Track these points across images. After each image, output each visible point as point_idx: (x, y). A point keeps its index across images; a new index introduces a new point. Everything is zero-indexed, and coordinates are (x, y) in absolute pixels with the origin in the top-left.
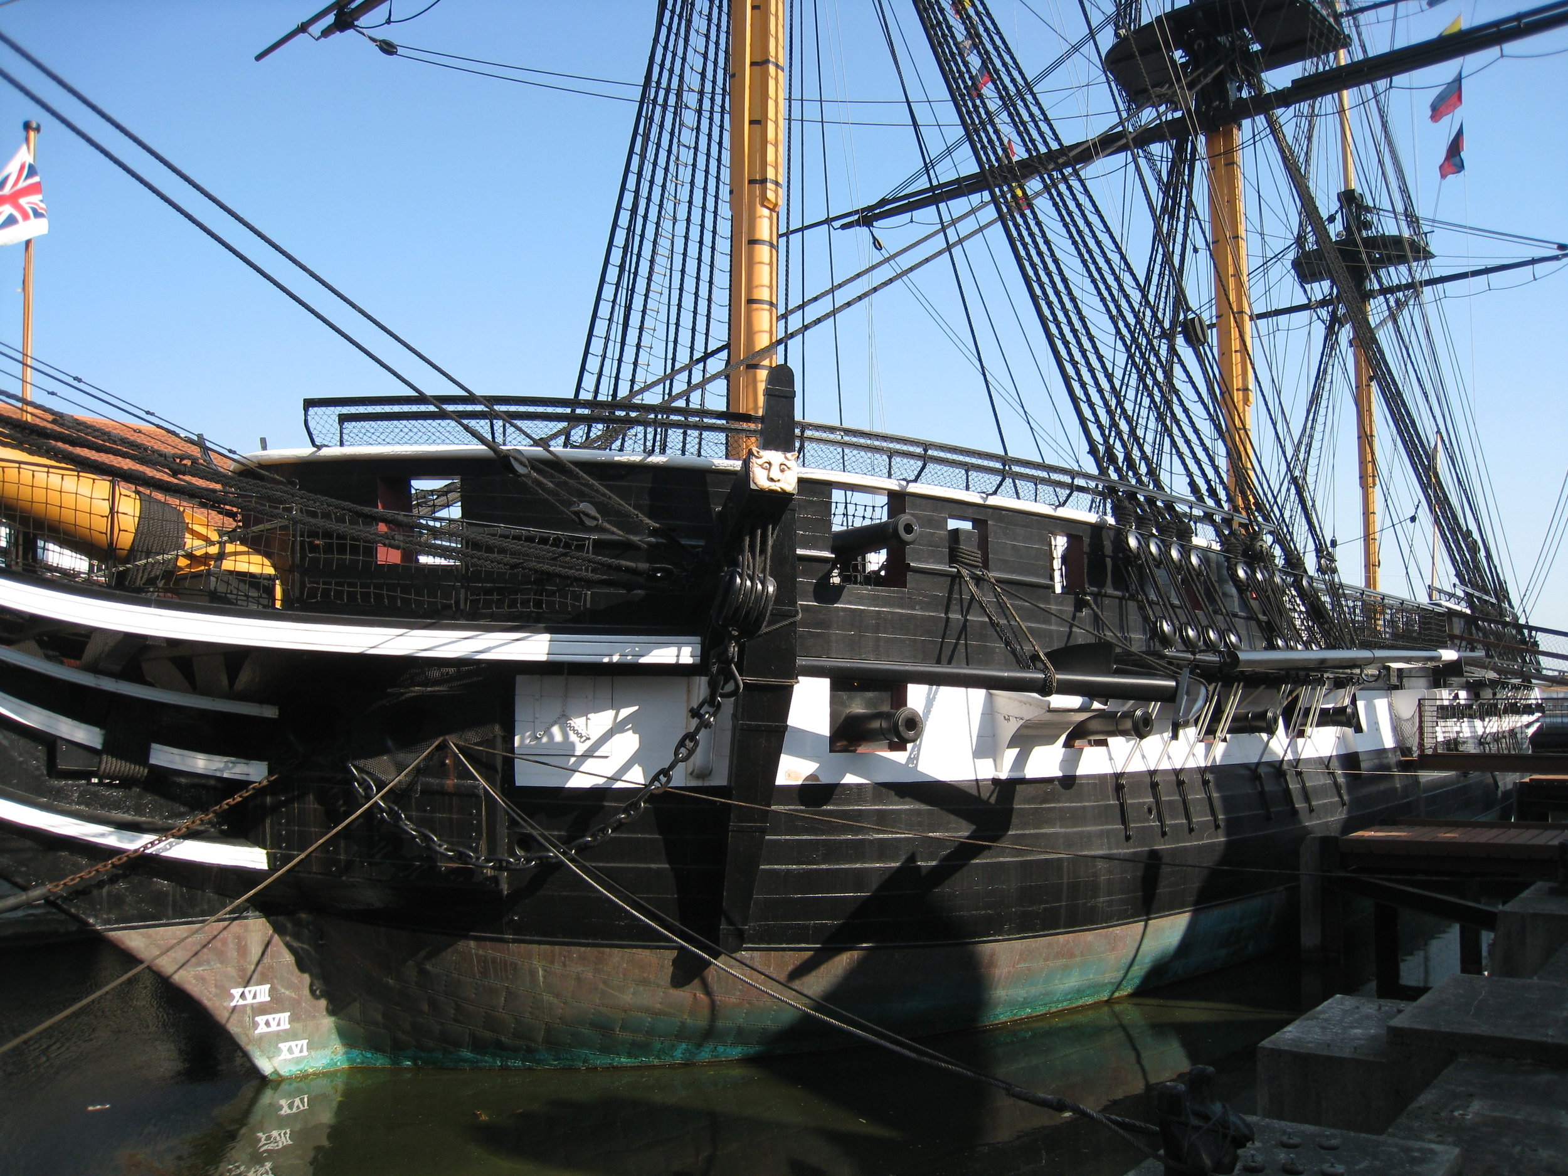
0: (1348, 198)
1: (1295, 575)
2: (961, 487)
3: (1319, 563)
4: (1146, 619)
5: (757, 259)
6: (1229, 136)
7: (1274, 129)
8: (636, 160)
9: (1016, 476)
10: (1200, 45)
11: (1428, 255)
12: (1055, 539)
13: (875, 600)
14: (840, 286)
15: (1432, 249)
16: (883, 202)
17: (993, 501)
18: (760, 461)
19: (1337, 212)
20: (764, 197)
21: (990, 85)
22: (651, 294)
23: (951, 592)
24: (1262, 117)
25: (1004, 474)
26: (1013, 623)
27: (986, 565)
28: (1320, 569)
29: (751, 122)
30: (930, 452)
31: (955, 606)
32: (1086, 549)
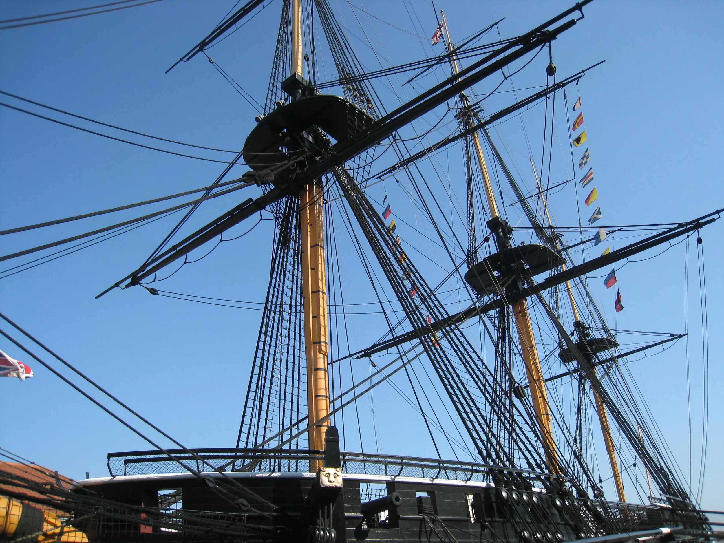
0: (578, 324)
1: (584, 500)
2: (421, 476)
3: (594, 493)
4: (516, 531)
5: (319, 377)
6: (522, 304)
7: (541, 299)
8: (263, 336)
9: (446, 468)
10: (504, 268)
11: (616, 345)
12: (468, 496)
13: (385, 536)
14: (357, 386)
15: (618, 342)
16: (374, 346)
17: (436, 481)
18: (324, 473)
19: (574, 331)
20: (320, 350)
21: (416, 294)
22: (271, 395)
23: (421, 528)
24: (535, 295)
25: (440, 468)
26: (452, 540)
27: (436, 513)
28: (595, 496)
29: (313, 317)
30: (404, 461)
31: (423, 535)
32: (483, 500)
